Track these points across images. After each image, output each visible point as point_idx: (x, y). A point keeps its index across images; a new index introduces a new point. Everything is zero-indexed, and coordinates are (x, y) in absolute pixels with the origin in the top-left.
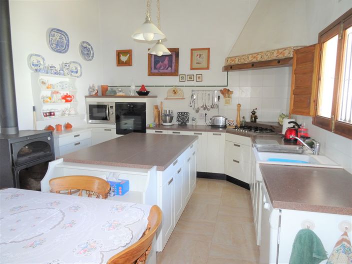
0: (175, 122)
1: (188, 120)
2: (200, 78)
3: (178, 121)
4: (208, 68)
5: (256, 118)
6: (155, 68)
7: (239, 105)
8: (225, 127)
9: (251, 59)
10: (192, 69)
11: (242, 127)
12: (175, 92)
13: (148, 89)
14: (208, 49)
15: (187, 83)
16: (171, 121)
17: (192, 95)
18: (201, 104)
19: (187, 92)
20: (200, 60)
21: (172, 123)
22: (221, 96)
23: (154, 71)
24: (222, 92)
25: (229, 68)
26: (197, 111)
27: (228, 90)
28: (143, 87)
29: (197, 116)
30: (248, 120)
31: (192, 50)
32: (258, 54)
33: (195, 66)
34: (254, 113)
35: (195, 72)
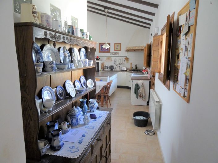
0: (109, 69)
1: (113, 68)
2: (118, 53)
3: (110, 69)
4: (120, 50)
5: (137, 67)
6: (102, 50)
7: (131, 63)
8: (126, 70)
9: (134, 48)
10: (115, 50)
11: (132, 70)
12: (109, 58)
13: (99, 57)
14: (121, 44)
15: (113, 55)
16: (107, 69)
17: (115, 60)
18: (118, 63)
19: (113, 59)
20: (118, 47)
21: (108, 69)
22: (125, 60)
23: (101, 51)
24: (125, 58)
25: (128, 51)
26: (117, 65)
27: (127, 58)
28: (98, 57)
29: (116, 67)
30: (134, 68)
31: (115, 44)
32: (136, 47)
33: (116, 49)
34: (136, 66)
35: (116, 52)
